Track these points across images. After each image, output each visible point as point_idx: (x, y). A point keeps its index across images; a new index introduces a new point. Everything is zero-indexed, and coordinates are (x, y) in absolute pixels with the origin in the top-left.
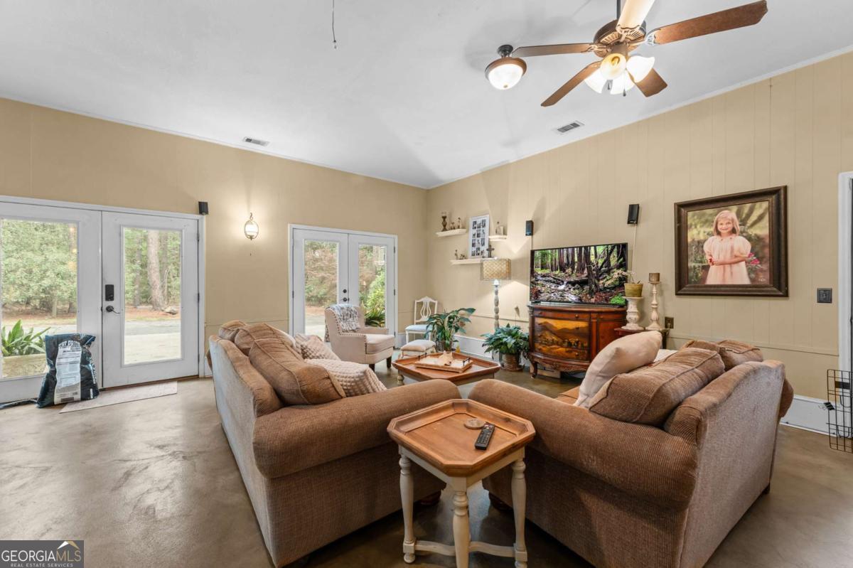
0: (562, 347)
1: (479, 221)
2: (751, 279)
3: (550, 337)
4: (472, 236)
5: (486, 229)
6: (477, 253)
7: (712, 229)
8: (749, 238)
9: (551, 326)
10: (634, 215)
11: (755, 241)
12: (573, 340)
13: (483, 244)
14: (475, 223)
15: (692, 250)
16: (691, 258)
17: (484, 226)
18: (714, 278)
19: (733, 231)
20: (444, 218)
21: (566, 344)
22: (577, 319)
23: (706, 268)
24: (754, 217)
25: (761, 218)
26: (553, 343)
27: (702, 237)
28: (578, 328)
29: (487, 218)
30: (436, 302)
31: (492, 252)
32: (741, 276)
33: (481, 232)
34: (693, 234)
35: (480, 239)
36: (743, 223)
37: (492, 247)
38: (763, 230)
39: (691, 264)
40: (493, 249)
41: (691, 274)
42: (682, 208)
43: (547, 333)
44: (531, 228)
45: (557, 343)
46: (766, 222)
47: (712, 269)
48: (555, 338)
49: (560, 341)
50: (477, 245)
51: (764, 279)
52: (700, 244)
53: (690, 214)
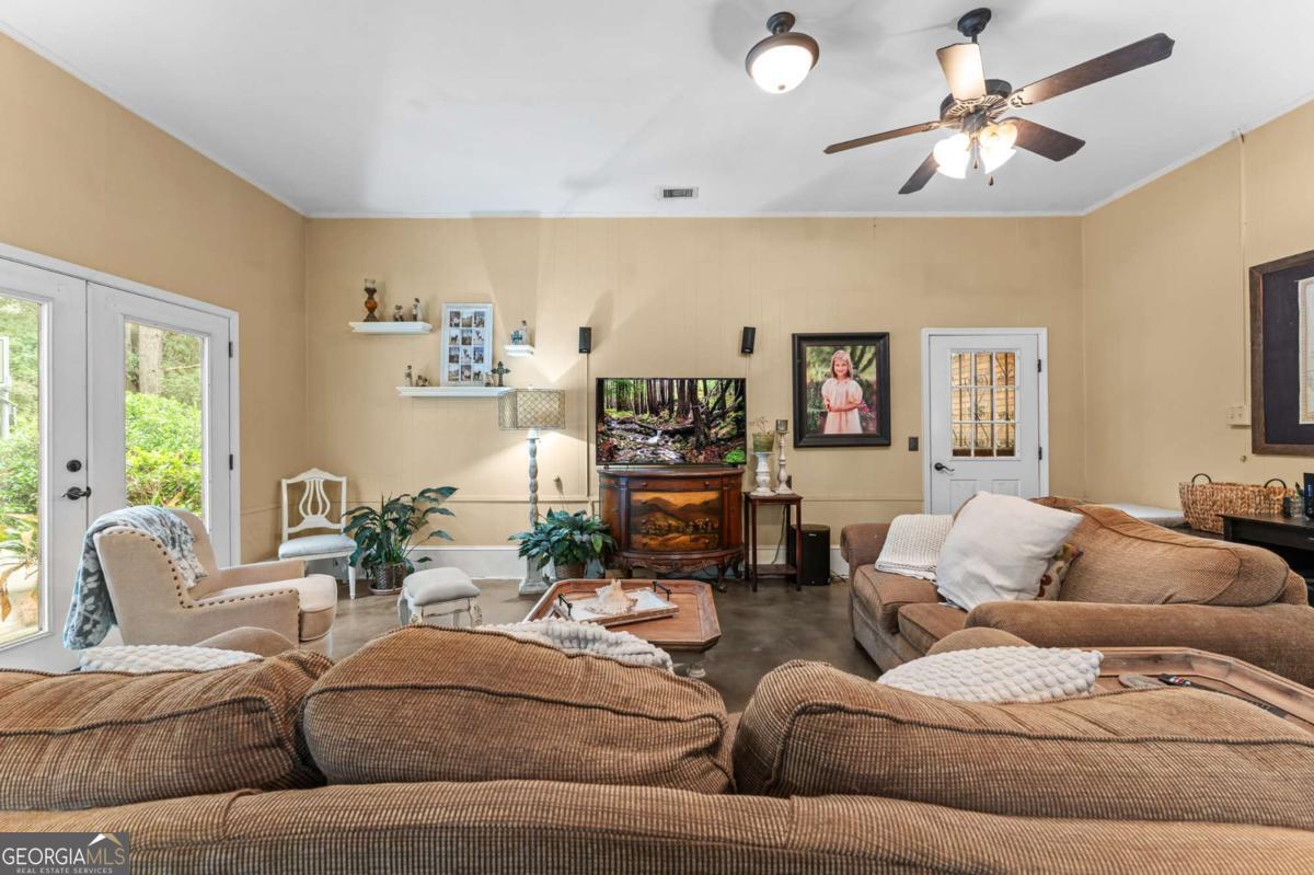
0: (684, 533)
1: (466, 313)
2: (864, 428)
3: (662, 522)
4: (448, 340)
5: (486, 331)
6: (466, 375)
7: (829, 370)
8: (861, 383)
9: (667, 503)
10: (748, 342)
11: (865, 385)
12: (700, 522)
13: (480, 359)
14: (457, 314)
15: (811, 392)
16: (810, 403)
17: (481, 323)
18: (831, 427)
19: (848, 375)
20: (371, 292)
21: (690, 530)
22: (706, 488)
23: (824, 415)
24: (864, 361)
25: (870, 362)
26: (670, 529)
27: (820, 378)
28: (706, 503)
29: (487, 310)
30: (343, 480)
31: (504, 375)
32: (854, 425)
33: (474, 336)
34: (814, 373)
35: (470, 349)
36: (856, 367)
37: (505, 367)
38: (870, 375)
39: (810, 410)
40: (507, 371)
41: (810, 422)
42: (801, 341)
43: (658, 515)
44: (586, 340)
45: (677, 530)
46: (873, 368)
47: (831, 416)
48: (673, 522)
49: (682, 524)
50: (463, 360)
51: (872, 428)
52: (818, 386)
53: (809, 349)
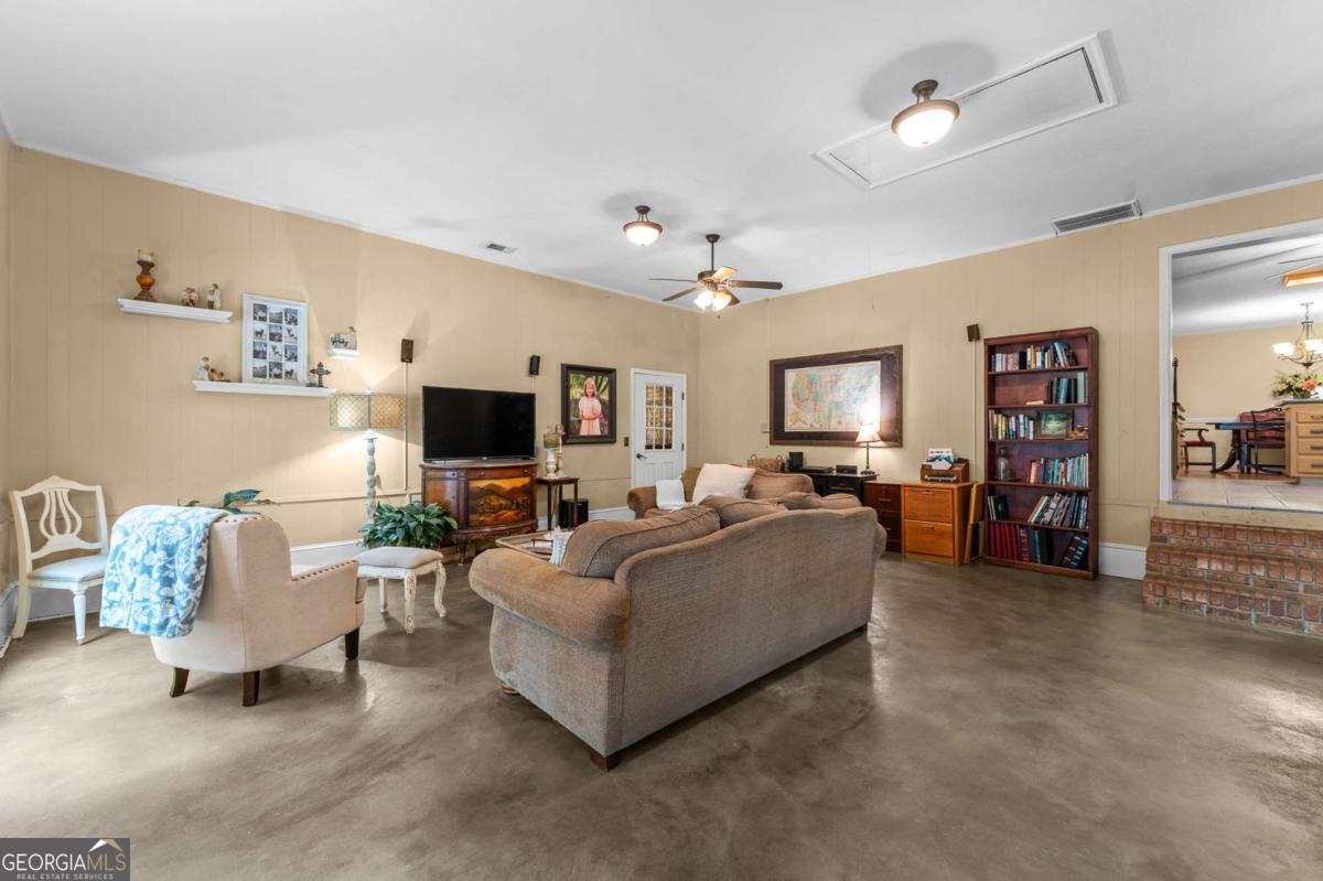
0: (510, 509)
1: (275, 308)
2: (602, 432)
3: (495, 502)
4: (252, 335)
5: (300, 330)
6: (275, 372)
7: (583, 391)
8: (600, 401)
9: (499, 488)
10: (534, 366)
11: (602, 402)
12: (520, 500)
13: (294, 358)
14: (264, 308)
15: (572, 406)
16: (572, 413)
17: (294, 321)
18: (584, 431)
19: (593, 395)
20: (146, 266)
21: (514, 507)
22: (524, 475)
23: (580, 422)
24: (602, 387)
25: (605, 387)
26: (501, 507)
27: (578, 396)
28: (524, 486)
29: (302, 310)
30: (98, 490)
31: (325, 377)
32: (597, 431)
33: (284, 333)
34: (575, 392)
35: (280, 347)
36: (598, 390)
37: (325, 368)
38: (605, 396)
39: (572, 418)
40: (328, 373)
41: (572, 426)
42: (568, 370)
43: (493, 497)
44: (408, 351)
45: (506, 508)
46: (607, 392)
47: (583, 422)
48: (503, 502)
49: (509, 503)
50: (271, 357)
51: (606, 432)
52: (577, 401)
53: (572, 375)
